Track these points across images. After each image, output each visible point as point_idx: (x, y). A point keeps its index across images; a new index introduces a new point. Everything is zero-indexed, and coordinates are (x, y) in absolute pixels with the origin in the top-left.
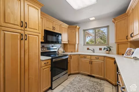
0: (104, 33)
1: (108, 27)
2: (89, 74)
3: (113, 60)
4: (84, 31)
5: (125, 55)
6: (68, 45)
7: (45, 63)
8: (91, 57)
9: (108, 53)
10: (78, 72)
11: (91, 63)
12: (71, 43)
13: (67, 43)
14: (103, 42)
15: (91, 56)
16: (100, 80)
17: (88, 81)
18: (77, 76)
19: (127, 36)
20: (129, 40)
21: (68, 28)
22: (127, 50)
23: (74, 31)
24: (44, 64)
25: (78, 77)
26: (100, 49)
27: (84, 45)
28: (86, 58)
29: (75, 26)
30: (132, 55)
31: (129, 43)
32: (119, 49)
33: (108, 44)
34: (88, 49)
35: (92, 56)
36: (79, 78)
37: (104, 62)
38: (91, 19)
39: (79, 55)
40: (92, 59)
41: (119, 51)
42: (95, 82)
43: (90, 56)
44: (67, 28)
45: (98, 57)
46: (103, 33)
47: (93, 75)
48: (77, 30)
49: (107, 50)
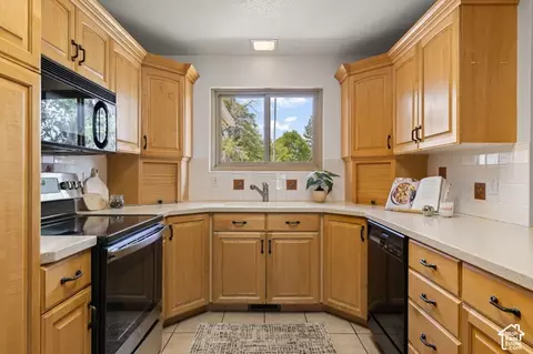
0: (251, 116)
1: (317, 93)
2: (256, 299)
3: (356, 227)
4: (218, 94)
5: (389, 204)
6: (140, 162)
7: (63, 282)
8: (266, 222)
9: (323, 202)
10: (201, 302)
11: (266, 246)
12: (156, 152)
13: (138, 151)
14: (243, 154)
15: (266, 214)
16: (302, 315)
17: (263, 334)
18: (203, 322)
19: (389, 137)
20: (397, 151)
21: (142, 65)
22: (394, 186)
23: (171, 86)
24: (61, 289)
25: (211, 330)
26: (292, 185)
27: (218, 165)
28: (245, 227)
29: (180, 61)
30: (412, 200)
31: (393, 162)
32: (362, 184)
33: (318, 165)
34: (239, 185)
35: (270, 217)
36: (215, 330)
37: (319, 235)
38: (259, 46)
39: (211, 214)
40: (270, 228)
41: (361, 191)
42: (289, 329)
43: (262, 218)
44: (138, 66)
45: (294, 220)
46: (246, 115)
47: (276, 300)
48: (188, 84)
49: (319, 189)
